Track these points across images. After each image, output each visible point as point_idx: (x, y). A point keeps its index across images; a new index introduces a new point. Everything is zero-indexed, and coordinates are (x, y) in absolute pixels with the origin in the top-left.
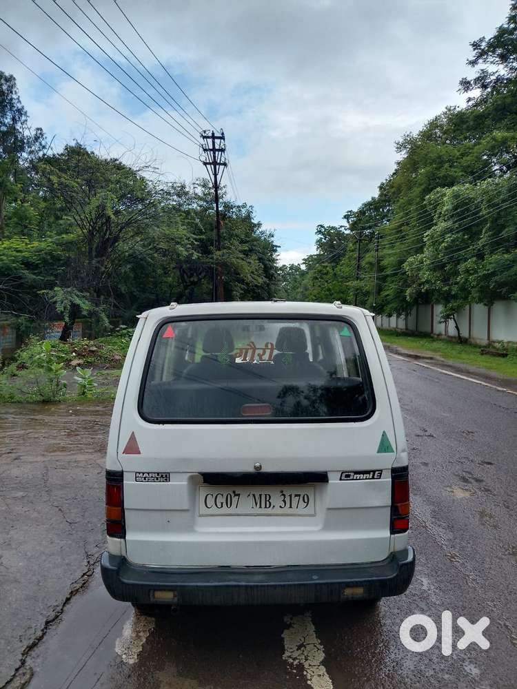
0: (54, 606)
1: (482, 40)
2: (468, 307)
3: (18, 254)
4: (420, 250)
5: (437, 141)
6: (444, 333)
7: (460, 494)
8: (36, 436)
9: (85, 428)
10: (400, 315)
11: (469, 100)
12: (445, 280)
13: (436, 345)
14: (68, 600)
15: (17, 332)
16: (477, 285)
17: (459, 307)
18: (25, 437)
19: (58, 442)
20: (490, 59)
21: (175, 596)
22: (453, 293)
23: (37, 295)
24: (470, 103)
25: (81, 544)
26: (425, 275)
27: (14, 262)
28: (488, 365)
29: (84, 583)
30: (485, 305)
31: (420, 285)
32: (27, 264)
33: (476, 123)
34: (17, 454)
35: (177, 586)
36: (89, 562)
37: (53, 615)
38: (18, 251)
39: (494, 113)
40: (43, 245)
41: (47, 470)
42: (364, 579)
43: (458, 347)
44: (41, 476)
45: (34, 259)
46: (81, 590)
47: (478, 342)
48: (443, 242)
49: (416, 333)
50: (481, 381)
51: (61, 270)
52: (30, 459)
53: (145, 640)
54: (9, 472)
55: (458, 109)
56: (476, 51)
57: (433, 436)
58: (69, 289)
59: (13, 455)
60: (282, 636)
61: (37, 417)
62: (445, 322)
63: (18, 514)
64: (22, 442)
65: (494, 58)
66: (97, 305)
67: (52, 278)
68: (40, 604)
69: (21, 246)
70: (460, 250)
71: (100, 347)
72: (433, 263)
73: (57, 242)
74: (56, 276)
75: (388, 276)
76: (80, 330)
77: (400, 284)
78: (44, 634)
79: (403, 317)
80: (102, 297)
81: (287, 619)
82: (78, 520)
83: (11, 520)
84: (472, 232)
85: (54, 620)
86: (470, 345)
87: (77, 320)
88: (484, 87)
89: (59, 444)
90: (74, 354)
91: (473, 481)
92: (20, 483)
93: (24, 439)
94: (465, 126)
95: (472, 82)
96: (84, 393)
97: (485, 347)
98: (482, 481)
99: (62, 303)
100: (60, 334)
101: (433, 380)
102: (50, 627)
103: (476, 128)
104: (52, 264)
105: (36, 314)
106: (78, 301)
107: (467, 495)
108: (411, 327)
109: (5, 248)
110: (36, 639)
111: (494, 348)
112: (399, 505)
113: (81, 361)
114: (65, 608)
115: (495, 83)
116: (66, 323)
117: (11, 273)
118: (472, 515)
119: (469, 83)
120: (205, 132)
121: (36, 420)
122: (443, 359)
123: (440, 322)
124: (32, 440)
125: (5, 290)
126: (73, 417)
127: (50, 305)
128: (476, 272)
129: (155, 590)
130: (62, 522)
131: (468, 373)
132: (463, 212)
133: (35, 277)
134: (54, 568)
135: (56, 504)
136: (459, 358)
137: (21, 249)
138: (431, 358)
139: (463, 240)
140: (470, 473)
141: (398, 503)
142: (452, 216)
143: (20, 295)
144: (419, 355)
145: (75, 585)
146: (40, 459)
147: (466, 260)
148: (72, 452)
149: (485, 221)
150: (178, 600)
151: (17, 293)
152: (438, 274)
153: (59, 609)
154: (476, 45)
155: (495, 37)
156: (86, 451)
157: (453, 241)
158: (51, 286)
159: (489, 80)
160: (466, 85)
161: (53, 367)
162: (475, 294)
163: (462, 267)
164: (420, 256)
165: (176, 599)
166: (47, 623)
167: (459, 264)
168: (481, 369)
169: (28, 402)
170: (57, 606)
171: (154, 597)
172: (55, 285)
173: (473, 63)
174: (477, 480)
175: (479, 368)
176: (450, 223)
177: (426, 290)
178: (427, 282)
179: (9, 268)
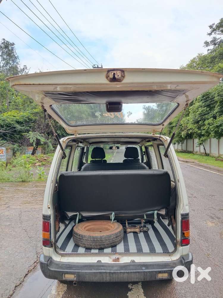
0: (20, 278)
1: (213, 25)
2: (209, 140)
3: (15, 117)
4: (188, 115)
5: (194, 68)
6: (199, 151)
7: (210, 224)
8: (18, 197)
9: (40, 193)
10: (179, 143)
11: (208, 50)
12: (199, 128)
13: (195, 156)
14: (27, 275)
15: (13, 152)
16: (214, 130)
17: (205, 140)
18: (13, 197)
19: (27, 199)
20: (217, 32)
21: (75, 277)
22: (203, 134)
23: (22, 135)
24: (209, 52)
25: (35, 248)
26: (190, 126)
27: (12, 121)
28: (219, 165)
29: (35, 267)
30: (217, 139)
31: (188, 130)
32: (18, 122)
33: (211, 60)
34: (8, 205)
35: (76, 272)
36: (37, 256)
37: (19, 282)
38: (14, 117)
39: (219, 55)
40: (25, 114)
41: (21, 212)
42: (168, 269)
43: (205, 157)
44: (18, 215)
45: (21, 120)
46: (33, 270)
47: (214, 155)
48: (198, 111)
49: (186, 151)
50: (216, 172)
51: (32, 125)
52: (14, 207)
53: (61, 296)
54: (4, 213)
55: (203, 55)
56: (211, 29)
57: (196, 197)
58: (36, 133)
59: (7, 206)
60: (128, 295)
61: (19, 188)
62: (199, 146)
63: (6, 233)
64: (11, 199)
65: (219, 32)
66: (48, 140)
67: (28, 128)
68: (13, 277)
69: (16, 115)
70: (205, 115)
71: (48, 158)
72: (193, 121)
73: (31, 113)
74: (30, 127)
75: (173, 127)
76: (41, 150)
77: (179, 130)
78: (14, 292)
79: (180, 144)
80: (50, 136)
81: (130, 286)
82: (34, 236)
83: (3, 236)
84: (210, 107)
85: (19, 285)
86: (211, 156)
87: (39, 146)
88: (215, 44)
89: (28, 200)
90: (37, 161)
91: (216, 218)
92: (9, 218)
93: (12, 198)
94: (206, 61)
95: (209, 43)
96: (40, 178)
97: (217, 157)
98: (220, 218)
99: (32, 138)
100: (31, 152)
101: (195, 172)
102: (17, 289)
103: (212, 62)
104: (29, 122)
105: (21, 143)
106: (39, 138)
107: (213, 224)
108: (184, 149)
109: (8, 115)
110: (10, 295)
111: (221, 157)
112: (185, 232)
113: (40, 164)
114: (25, 279)
115: (219, 42)
116: (34, 147)
117: (11, 126)
118: (216, 234)
119: (208, 43)
120: (94, 65)
121: (18, 189)
122: (199, 163)
123: (197, 147)
124: (16, 199)
125: (8, 133)
126: (35, 188)
127: (27, 140)
128: (213, 124)
129: (65, 274)
130: (26, 237)
131: (210, 168)
132: (206, 98)
133: (21, 127)
134: (21, 259)
135: (24, 228)
136: (206, 162)
137: (16, 116)
138: (193, 162)
139: (207, 110)
140: (214, 215)
141: (184, 231)
142: (202, 100)
143: (15, 135)
144: (188, 161)
145: (30, 268)
146: (19, 207)
147: (208, 119)
148: (33, 204)
149: (217, 102)
150: (77, 279)
151: (13, 134)
152: (196, 125)
153: (22, 280)
154: (211, 27)
155: (219, 23)
156: (40, 203)
157: (202, 111)
158: (28, 131)
159: (217, 42)
160: (207, 44)
161: (27, 166)
162: (212, 134)
163: (206, 122)
164: (188, 118)
165: (75, 278)
166: (16, 287)
167: (205, 121)
168: (216, 167)
169: (16, 182)
170: (21, 278)
171: (65, 277)
172: (30, 131)
173: (210, 34)
174: (218, 218)
175: (215, 166)
176: (201, 103)
177: (191, 132)
178: (191, 129)
179: (10, 124)
